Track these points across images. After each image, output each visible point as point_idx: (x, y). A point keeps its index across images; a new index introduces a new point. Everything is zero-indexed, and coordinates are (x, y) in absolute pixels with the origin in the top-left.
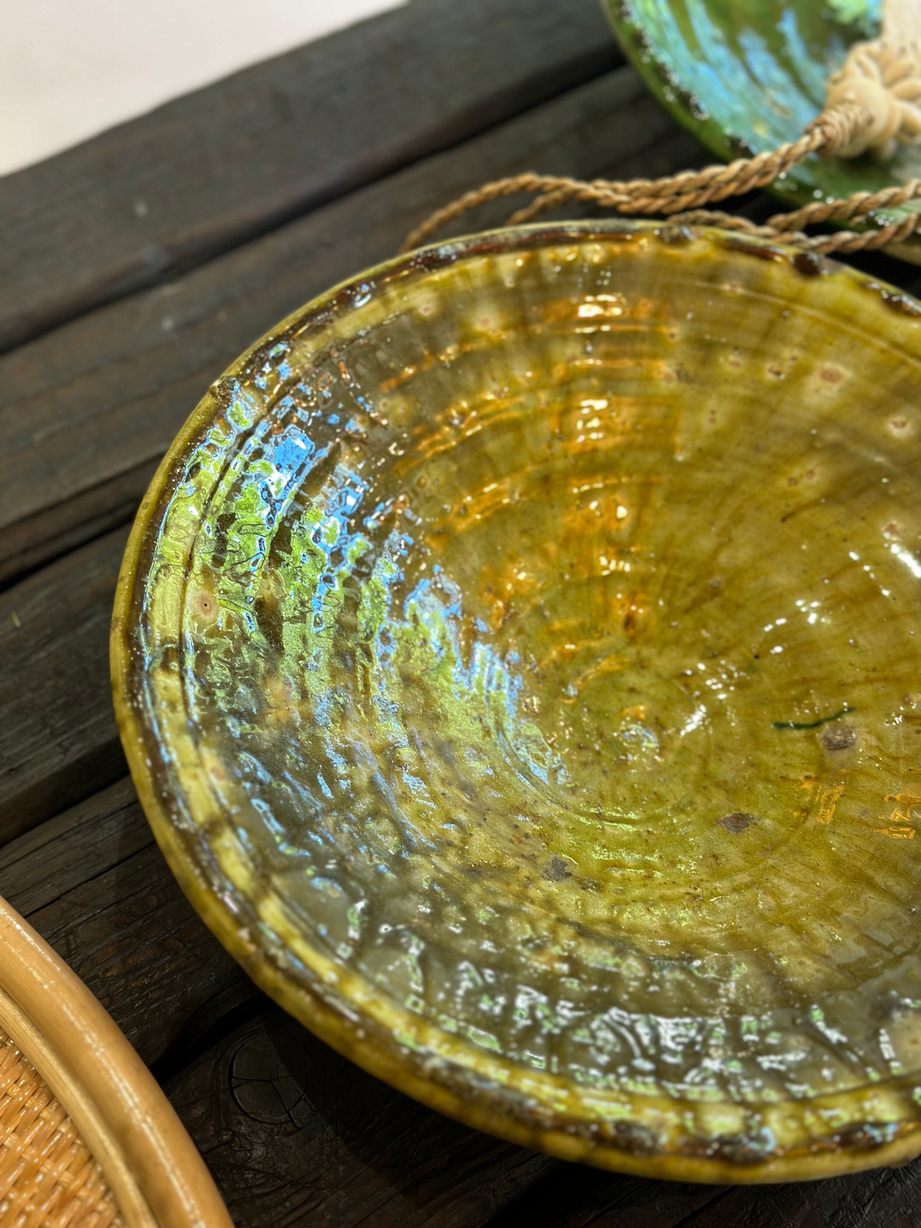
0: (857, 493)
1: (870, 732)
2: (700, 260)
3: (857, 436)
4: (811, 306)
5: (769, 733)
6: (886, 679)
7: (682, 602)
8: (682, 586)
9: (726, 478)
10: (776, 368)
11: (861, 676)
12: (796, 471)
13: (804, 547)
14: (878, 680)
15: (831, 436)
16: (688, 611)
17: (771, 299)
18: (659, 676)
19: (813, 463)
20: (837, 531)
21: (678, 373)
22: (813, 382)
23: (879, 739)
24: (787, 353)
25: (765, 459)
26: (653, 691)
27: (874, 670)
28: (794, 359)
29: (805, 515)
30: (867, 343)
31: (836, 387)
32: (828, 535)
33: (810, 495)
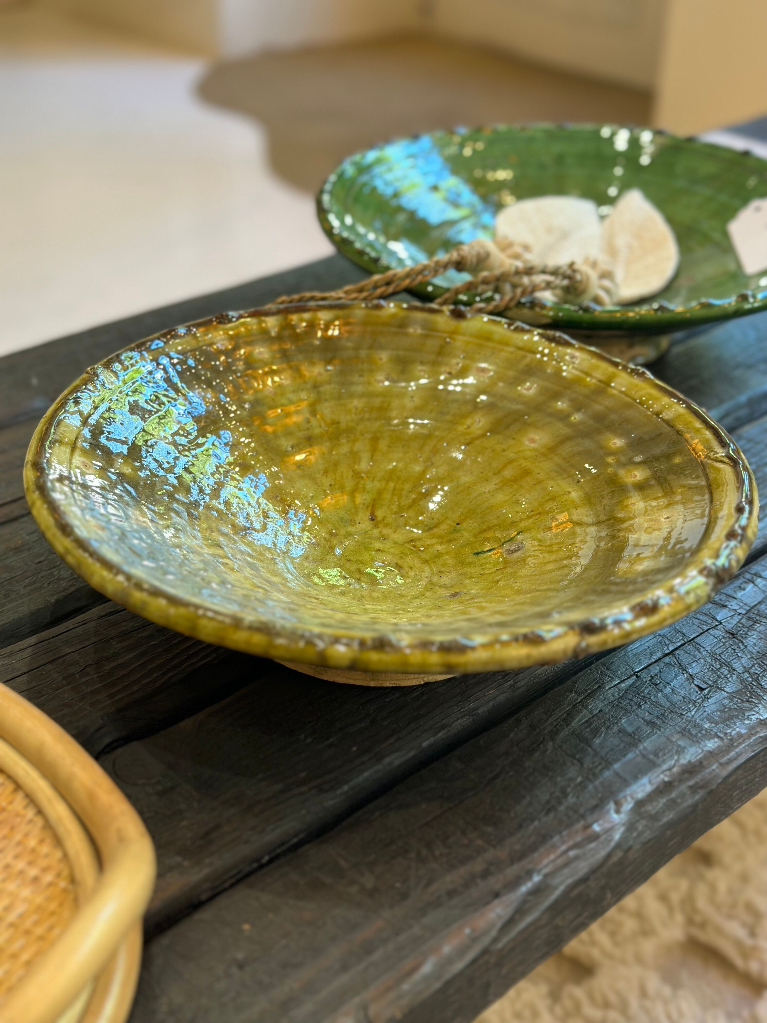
0: (508, 427)
1: (533, 539)
2: (393, 316)
3: (503, 398)
4: (464, 334)
5: (471, 558)
6: (540, 514)
7: (406, 502)
8: (404, 493)
10: (448, 370)
12: (469, 422)
13: (479, 459)
14: (534, 515)
16: (410, 507)
17: (440, 334)
18: (395, 543)
19: (478, 416)
22: (472, 374)
24: (454, 362)
25: (448, 418)
26: (392, 550)
27: (532, 511)
28: (459, 364)
29: (477, 442)
30: (502, 350)
31: (487, 376)
32: (493, 450)
33: (479, 432)
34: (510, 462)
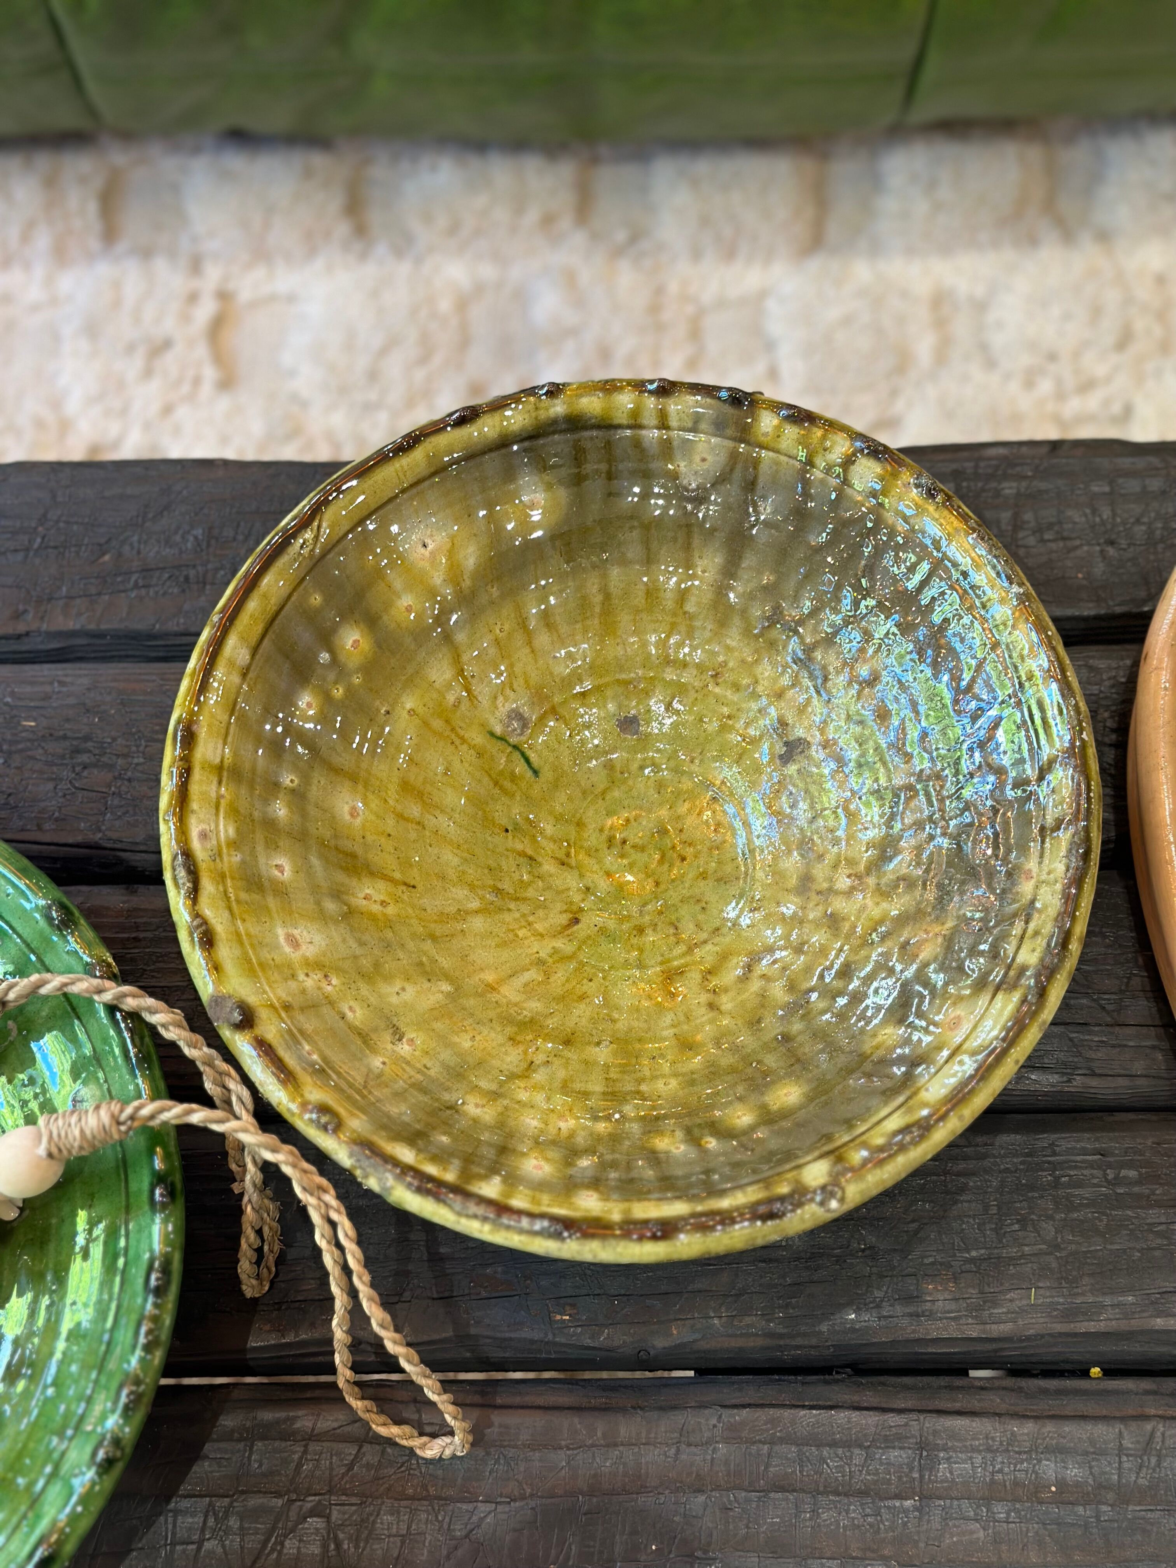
0: (351, 855)
1: (496, 708)
3: (315, 889)
4: (265, 993)
5: (547, 774)
6: (453, 730)
7: (525, 906)
8: (517, 915)
9: (428, 946)
10: (325, 982)
11: (465, 747)
12: (376, 908)
13: (417, 859)
14: (457, 735)
15: (330, 906)
16: (526, 899)
17: (289, 1022)
18: (582, 876)
19: (358, 901)
20: (389, 846)
21: (400, 1040)
22: (309, 951)
23: (496, 698)
24: (309, 983)
25: (389, 934)
26: (596, 867)
27: (453, 743)
28: (307, 975)
29: (397, 875)
30: (248, 935)
31: (296, 932)
32: (396, 849)
33: (381, 885)
34: (401, 817)
